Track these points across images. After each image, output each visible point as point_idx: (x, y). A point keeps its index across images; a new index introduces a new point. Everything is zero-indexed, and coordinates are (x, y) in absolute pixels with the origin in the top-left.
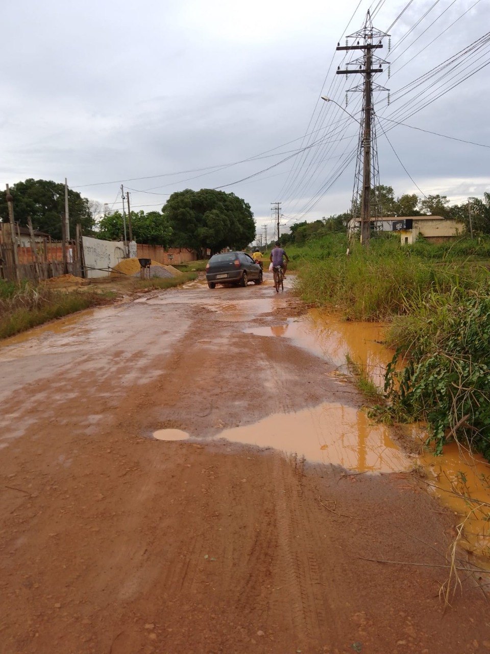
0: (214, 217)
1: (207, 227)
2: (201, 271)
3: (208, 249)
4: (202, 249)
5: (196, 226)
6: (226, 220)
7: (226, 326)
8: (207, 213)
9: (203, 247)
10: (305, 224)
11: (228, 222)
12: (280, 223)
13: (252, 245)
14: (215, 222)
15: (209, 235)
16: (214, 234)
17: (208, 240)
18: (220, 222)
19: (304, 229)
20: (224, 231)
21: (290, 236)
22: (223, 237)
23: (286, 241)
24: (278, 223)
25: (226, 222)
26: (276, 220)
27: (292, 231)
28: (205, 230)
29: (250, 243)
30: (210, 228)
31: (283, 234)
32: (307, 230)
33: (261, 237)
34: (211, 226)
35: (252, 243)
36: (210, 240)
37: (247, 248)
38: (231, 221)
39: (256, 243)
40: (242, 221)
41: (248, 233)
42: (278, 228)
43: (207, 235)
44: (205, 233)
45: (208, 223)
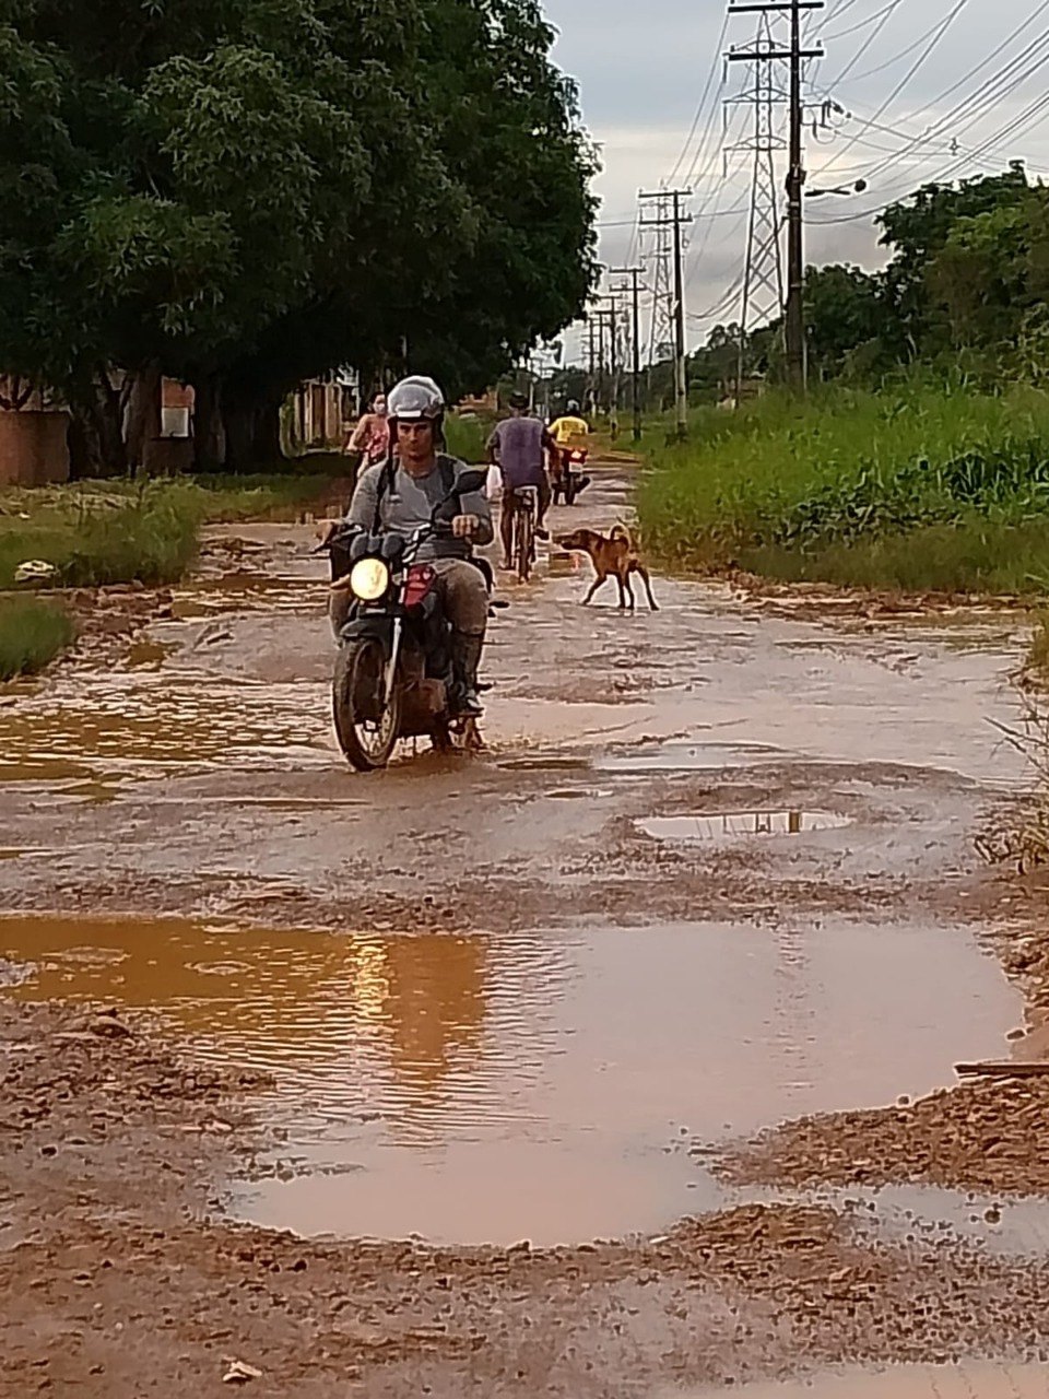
0: (232, 109)
1: (168, 192)
2: (104, 580)
3: (169, 389)
4: (117, 380)
5: (67, 177)
6: (340, 139)
7: (384, 1352)
8: (174, 71)
9: (130, 362)
10: (1007, 190)
11: (356, 156)
12: (805, 173)
13: (558, 358)
14: (237, 152)
15: (188, 266)
16: (230, 251)
17: (177, 308)
18: (279, 157)
19: (1007, 235)
20: (317, 229)
21: (877, 295)
22: (304, 284)
23: (852, 339)
24: (796, 175)
25: (341, 156)
26: (773, 152)
27: (899, 252)
28: (148, 222)
29: (538, 337)
30: (198, 203)
31: (832, 265)
32: (1029, 240)
33: (635, 290)
34: (199, 182)
35: (557, 338)
36: (192, 304)
37: (507, 391)
38: (385, 147)
39: (592, 342)
40: (475, 153)
41: (525, 254)
42: (795, 218)
43: (165, 260)
44: (150, 244)
45: (180, 156)
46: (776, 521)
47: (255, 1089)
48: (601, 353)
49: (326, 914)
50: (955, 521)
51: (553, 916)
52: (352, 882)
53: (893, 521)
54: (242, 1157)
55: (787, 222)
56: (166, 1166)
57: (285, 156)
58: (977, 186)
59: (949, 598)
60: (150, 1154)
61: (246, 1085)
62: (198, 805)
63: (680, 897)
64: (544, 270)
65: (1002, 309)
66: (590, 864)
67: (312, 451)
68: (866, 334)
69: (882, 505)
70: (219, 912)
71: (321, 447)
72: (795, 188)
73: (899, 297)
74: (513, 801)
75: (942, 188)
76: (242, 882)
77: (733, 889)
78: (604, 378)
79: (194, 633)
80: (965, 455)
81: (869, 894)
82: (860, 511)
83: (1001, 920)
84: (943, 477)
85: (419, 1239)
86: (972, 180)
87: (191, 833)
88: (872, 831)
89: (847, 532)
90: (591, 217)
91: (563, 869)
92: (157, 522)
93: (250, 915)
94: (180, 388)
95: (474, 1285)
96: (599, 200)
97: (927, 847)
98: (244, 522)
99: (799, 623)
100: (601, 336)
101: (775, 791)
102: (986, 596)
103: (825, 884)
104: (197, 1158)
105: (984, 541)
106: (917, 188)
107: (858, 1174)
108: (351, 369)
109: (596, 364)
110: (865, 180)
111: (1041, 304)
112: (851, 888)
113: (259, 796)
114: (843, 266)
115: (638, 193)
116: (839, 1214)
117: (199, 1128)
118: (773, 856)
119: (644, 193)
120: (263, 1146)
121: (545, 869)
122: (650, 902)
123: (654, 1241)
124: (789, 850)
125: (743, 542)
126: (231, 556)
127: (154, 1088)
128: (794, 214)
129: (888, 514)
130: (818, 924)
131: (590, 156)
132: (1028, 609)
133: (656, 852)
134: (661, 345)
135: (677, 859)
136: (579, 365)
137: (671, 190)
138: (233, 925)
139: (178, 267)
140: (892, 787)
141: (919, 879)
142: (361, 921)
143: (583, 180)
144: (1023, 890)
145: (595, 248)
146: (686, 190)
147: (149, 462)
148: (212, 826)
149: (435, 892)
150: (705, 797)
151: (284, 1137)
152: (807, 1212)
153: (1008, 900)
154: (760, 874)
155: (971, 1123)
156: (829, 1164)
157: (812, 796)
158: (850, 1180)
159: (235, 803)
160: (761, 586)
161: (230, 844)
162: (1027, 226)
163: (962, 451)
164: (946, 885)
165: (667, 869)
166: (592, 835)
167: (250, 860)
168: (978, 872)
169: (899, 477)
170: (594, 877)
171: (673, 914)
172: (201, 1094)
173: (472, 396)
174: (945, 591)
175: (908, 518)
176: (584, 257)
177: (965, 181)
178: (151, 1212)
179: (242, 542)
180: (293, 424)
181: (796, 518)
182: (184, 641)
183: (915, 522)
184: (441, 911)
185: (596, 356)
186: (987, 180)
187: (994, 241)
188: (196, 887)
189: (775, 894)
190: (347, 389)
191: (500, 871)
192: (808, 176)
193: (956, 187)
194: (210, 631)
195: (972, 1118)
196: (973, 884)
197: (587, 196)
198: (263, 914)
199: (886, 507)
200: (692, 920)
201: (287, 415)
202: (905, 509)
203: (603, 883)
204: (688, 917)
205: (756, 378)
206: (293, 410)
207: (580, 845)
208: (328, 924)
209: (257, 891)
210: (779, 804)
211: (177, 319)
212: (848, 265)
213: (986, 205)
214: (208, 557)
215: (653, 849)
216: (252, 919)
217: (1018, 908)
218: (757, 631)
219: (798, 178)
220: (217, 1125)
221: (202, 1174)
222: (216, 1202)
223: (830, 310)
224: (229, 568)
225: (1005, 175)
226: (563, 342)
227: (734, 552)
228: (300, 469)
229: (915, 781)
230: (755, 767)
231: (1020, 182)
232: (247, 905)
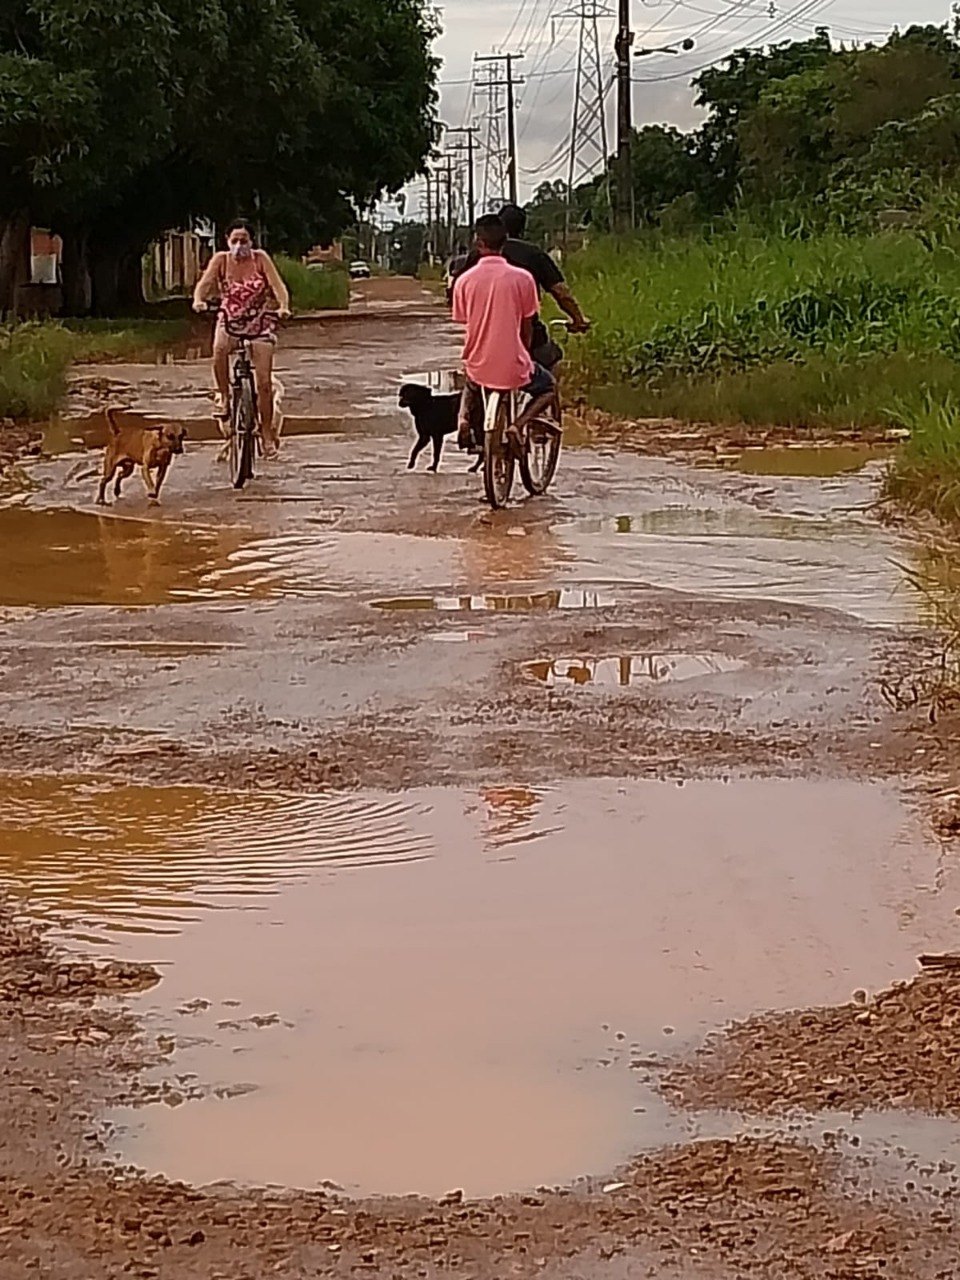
1: (35, 50)
3: (38, 238)
10: (813, 54)
11: (213, 16)
12: (633, 34)
13: (401, 209)
14: (101, 13)
15: (56, 120)
16: (95, 106)
17: (44, 161)
18: (141, 16)
19: (814, 95)
20: (177, 84)
21: (693, 152)
22: (164, 136)
23: (669, 193)
24: (624, 36)
25: (199, 17)
26: (598, 19)
27: (714, 112)
28: (17, 78)
29: (383, 191)
30: (65, 61)
31: (651, 125)
32: (834, 100)
33: (470, 147)
34: (65, 41)
35: (400, 191)
36: (59, 157)
37: (351, 243)
38: (239, 8)
39: (429, 197)
40: (324, 16)
41: (370, 110)
42: (624, 77)
43: (33, 115)
44: (19, 100)
45: (46, 18)
46: (621, 360)
47: (135, 985)
48: (438, 207)
49: (206, 770)
50: (794, 358)
51: (446, 772)
52: (233, 734)
53: (735, 359)
54: (124, 1075)
55: (616, 81)
56: (35, 1091)
57: (146, 16)
58: (785, 51)
59: (793, 432)
60: (17, 1074)
61: (125, 981)
62: (70, 650)
63: (577, 750)
64: (389, 126)
65: (809, 164)
66: (480, 714)
67: (172, 297)
68: (681, 189)
69: (722, 344)
70: (93, 769)
71: (181, 293)
72: (624, 48)
73: (714, 154)
74: (394, 644)
75: (753, 53)
76: (116, 735)
77: (633, 740)
78: (440, 229)
79: (65, 470)
80: (800, 296)
81: (774, 745)
82: (702, 350)
83: (919, 773)
84: (781, 316)
85: (332, 1187)
86: (781, 45)
87: (61, 681)
88: (767, 675)
89: (691, 370)
90: (433, 77)
91: (452, 718)
92: (26, 362)
93: (126, 772)
94: (48, 237)
95: (405, 1262)
96: (441, 60)
97: (828, 692)
98: (111, 363)
99: (652, 458)
100: (438, 192)
101: (661, 632)
102: (828, 431)
103: (728, 734)
104: (72, 1077)
105: (823, 379)
106: (731, 52)
107: (832, 1096)
108: (208, 220)
109: (434, 217)
110: (693, 39)
111: (848, 159)
112: (755, 739)
113: (132, 639)
114: (661, 126)
115: (473, 57)
116: (820, 1151)
117: (74, 1039)
118: (669, 703)
119: (479, 56)
120: (146, 1060)
121: (433, 718)
122: (547, 755)
123: (607, 1189)
124: (685, 696)
125: (590, 380)
126: (98, 395)
127: (22, 986)
128: (623, 73)
129: (730, 353)
130: (726, 778)
131: (431, 20)
132: (870, 443)
133: (548, 699)
134: (492, 200)
135: (569, 707)
136: (417, 220)
137: (504, 54)
138: (107, 784)
139: (46, 121)
140: (777, 627)
141: (826, 728)
142: (243, 779)
143: (426, 41)
144: (937, 739)
145: (436, 106)
146: (518, 54)
147: (21, 306)
148: (84, 673)
149: (318, 745)
150: (591, 639)
151: (171, 1047)
152: (784, 1150)
153: (922, 751)
154: (658, 723)
155: (947, 1028)
156: (795, 1082)
157: (699, 637)
158: (823, 1105)
159: (108, 647)
160: (610, 422)
161: (103, 695)
162: (833, 87)
163: (797, 292)
164: (855, 734)
165: (560, 718)
166: (479, 682)
167: (123, 711)
168: (885, 720)
169: (739, 317)
170: (485, 728)
171: (572, 767)
172: (76, 991)
173: (319, 247)
174: (789, 426)
175: (749, 356)
176: (426, 116)
177: (774, 46)
178: (19, 1153)
179: (108, 382)
180: (154, 272)
181: (641, 357)
182: (54, 477)
183: (756, 360)
184: (328, 766)
185: (433, 210)
186: (795, 46)
187: (802, 102)
188: (68, 741)
189: (676, 747)
190: (205, 240)
191: (386, 721)
192: (636, 37)
193: (766, 53)
194: (78, 468)
195: (947, 1022)
196: (884, 733)
197: (430, 58)
198: (139, 770)
199: (728, 346)
200: (592, 775)
201: (148, 264)
202: (745, 347)
203: (495, 734)
204: (588, 771)
205: (581, 230)
206: (154, 258)
207: (467, 692)
208: (208, 781)
209: (131, 745)
210: (667, 646)
211: (45, 172)
212: (665, 125)
213: (796, 67)
214: (77, 396)
215: (544, 697)
216: (128, 776)
217: (935, 760)
218: (612, 466)
219: (627, 38)
220: (95, 1034)
221: (77, 1098)
222: (94, 1137)
223: (649, 167)
224: (96, 407)
225: (811, 41)
226: (406, 195)
227: (581, 389)
228: (162, 313)
229: (798, 619)
230: (634, 605)
231: (825, 47)
232: (122, 761)
